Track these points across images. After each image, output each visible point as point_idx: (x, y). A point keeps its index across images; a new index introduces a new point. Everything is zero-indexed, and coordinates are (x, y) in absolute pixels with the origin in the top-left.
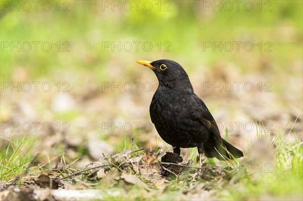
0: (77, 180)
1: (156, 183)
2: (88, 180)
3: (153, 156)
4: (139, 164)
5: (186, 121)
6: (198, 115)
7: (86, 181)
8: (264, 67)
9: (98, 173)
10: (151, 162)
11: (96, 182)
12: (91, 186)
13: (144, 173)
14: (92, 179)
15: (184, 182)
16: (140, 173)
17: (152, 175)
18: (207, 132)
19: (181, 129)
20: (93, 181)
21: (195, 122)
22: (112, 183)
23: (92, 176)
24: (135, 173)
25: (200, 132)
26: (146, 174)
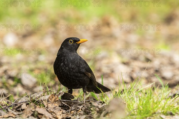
0: (9, 110)
1: (57, 113)
2: (16, 110)
3: (56, 96)
4: (47, 101)
5: (76, 74)
6: (84, 70)
7: (15, 110)
8: (133, 18)
9: (22, 106)
10: (54, 100)
11: (21, 112)
12: (18, 114)
13: (50, 107)
14: (18, 109)
15: (75, 111)
16: (47, 107)
17: (55, 108)
18: (88, 80)
19: (73, 79)
20: (19, 111)
21: (82, 75)
22: (30, 113)
23: (19, 107)
24: (45, 106)
25: (85, 80)
26: (51, 107)
